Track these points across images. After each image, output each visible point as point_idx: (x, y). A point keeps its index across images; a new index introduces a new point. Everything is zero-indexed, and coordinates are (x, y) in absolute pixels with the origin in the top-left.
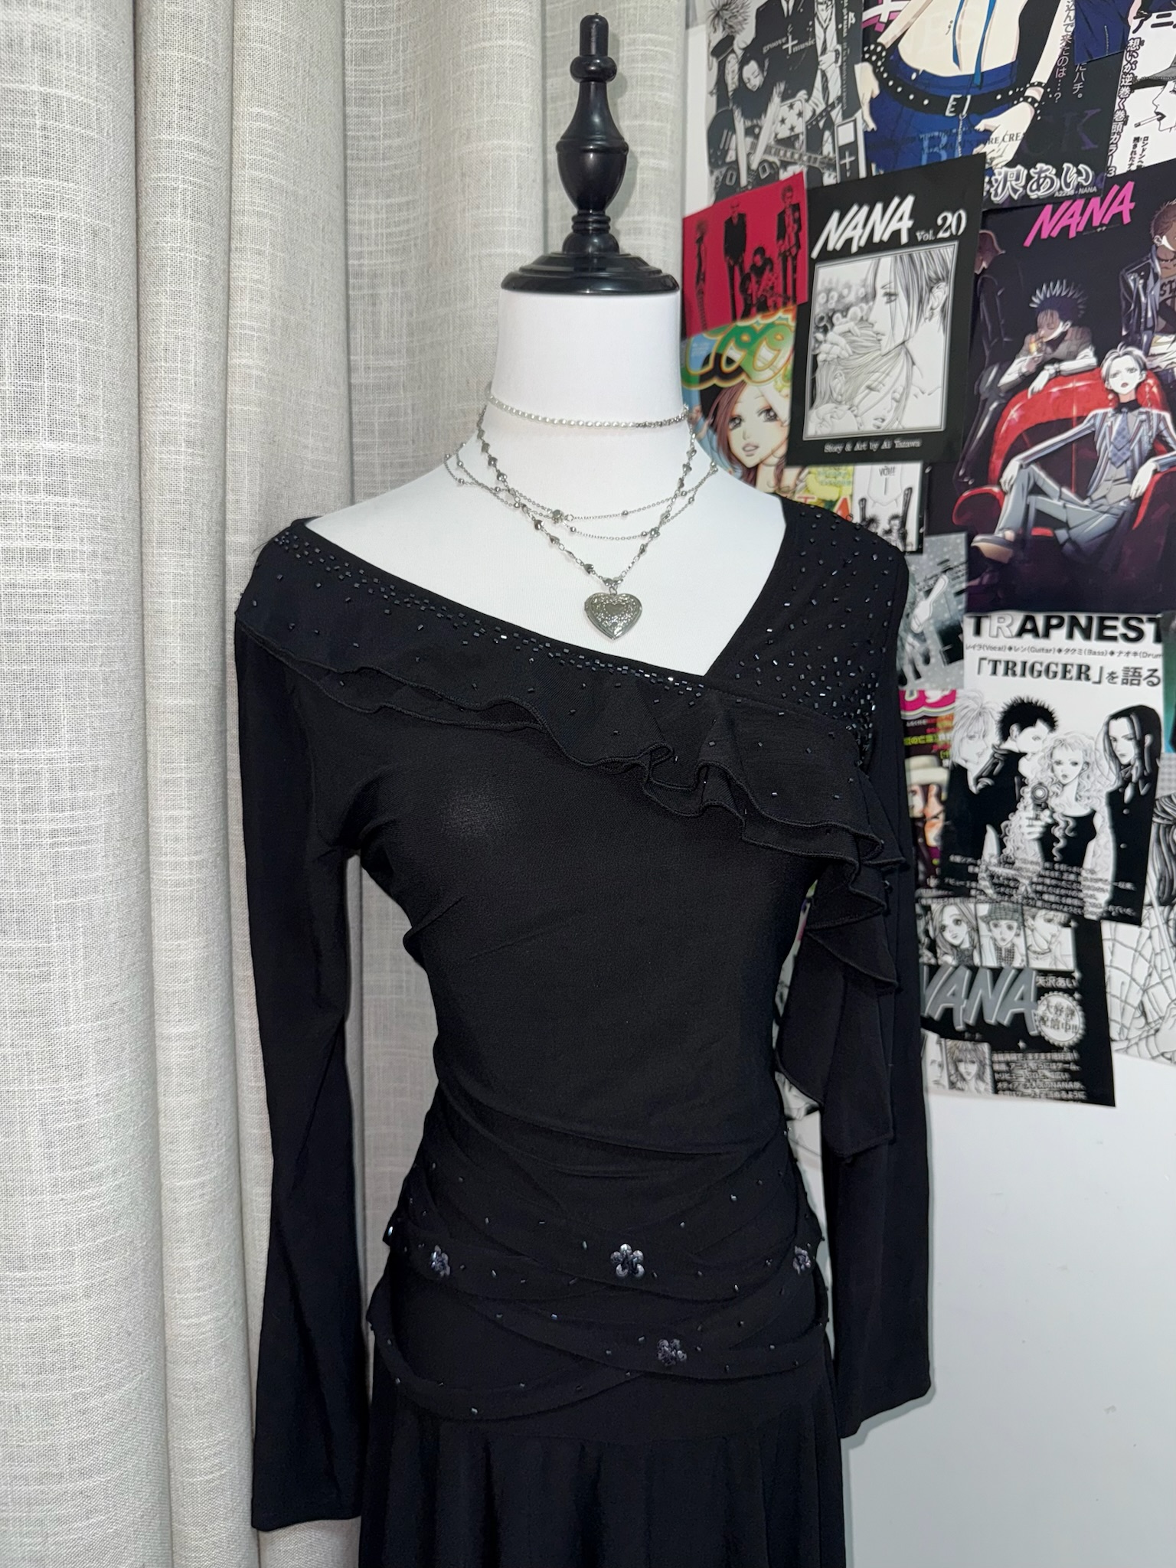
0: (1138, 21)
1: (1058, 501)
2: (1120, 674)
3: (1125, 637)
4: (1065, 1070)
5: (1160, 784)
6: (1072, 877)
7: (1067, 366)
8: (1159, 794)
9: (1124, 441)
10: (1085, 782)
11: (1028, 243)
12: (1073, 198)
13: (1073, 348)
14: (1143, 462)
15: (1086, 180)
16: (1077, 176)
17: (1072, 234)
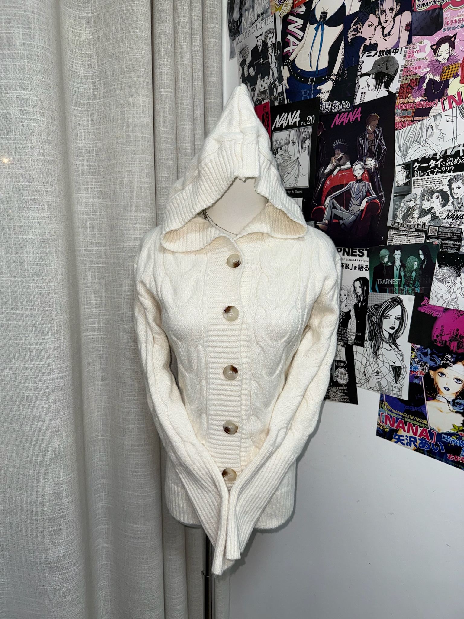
0: (362, 54)
1: (340, 211)
2: (357, 267)
3: (359, 255)
4: (343, 392)
5: (368, 302)
6: (345, 331)
7: (343, 167)
8: (368, 305)
9: (358, 192)
10: (348, 301)
11: (332, 126)
12: (345, 112)
13: (344, 161)
14: (363, 199)
15: (348, 106)
16: (345, 105)
17: (344, 124)
